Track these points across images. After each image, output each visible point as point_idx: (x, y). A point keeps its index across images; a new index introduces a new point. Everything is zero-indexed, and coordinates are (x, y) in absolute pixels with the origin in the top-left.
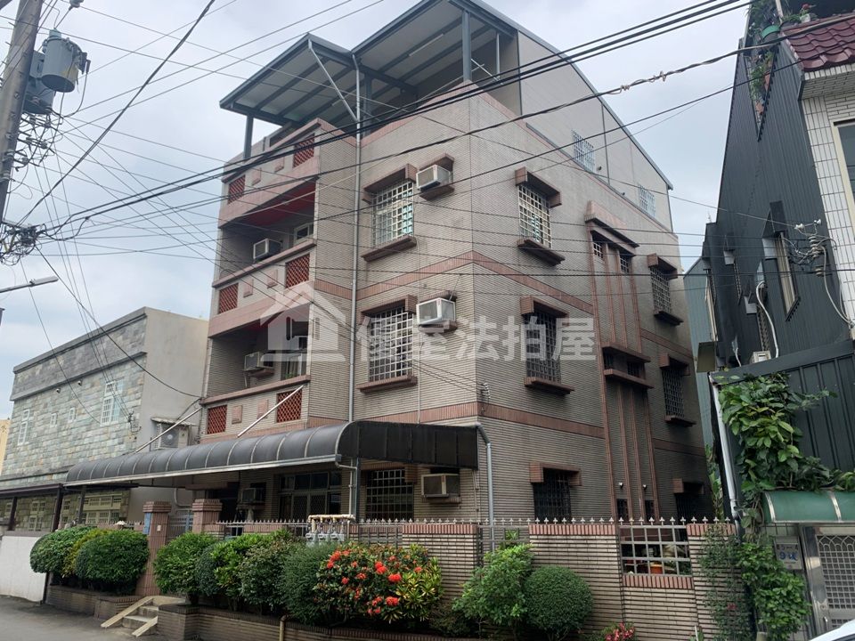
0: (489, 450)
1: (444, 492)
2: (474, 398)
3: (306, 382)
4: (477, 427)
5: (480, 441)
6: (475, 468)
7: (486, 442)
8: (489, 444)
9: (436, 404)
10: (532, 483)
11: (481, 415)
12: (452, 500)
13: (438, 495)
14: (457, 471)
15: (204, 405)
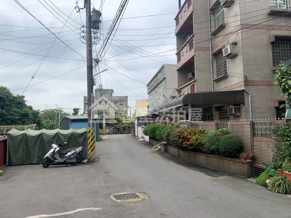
0: (250, 97)
1: (233, 112)
2: (243, 80)
3: (195, 81)
4: (243, 90)
5: (245, 94)
6: (244, 104)
7: (248, 94)
8: (249, 95)
9: (234, 83)
10: (275, 107)
11: (246, 85)
12: (237, 115)
13: (232, 113)
14: (239, 105)
15: (178, 91)
